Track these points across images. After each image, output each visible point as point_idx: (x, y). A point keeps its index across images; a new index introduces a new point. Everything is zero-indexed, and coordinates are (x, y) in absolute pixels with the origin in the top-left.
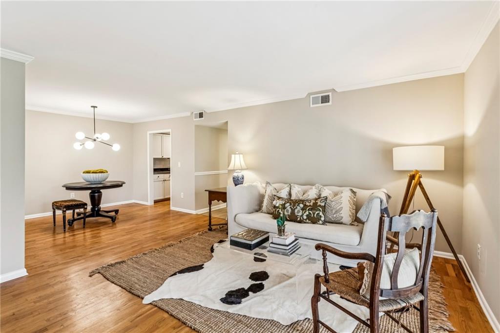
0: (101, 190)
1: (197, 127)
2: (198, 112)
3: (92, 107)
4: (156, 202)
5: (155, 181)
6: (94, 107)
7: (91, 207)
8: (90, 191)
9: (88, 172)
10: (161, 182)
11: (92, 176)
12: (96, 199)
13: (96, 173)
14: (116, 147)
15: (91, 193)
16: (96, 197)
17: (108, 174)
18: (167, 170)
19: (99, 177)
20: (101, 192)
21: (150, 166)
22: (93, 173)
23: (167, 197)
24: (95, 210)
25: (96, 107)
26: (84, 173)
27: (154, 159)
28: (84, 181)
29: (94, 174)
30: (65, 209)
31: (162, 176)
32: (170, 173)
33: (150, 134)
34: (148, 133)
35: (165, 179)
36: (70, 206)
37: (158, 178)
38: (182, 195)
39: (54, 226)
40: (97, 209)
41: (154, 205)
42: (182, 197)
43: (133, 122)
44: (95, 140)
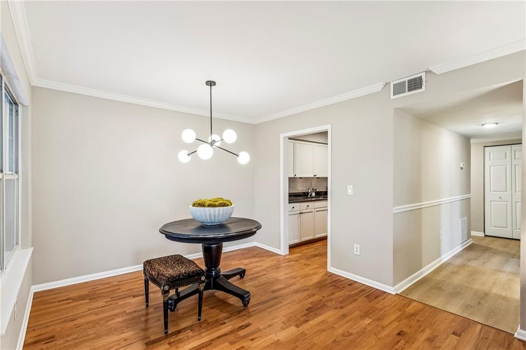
1: (398, 111)
2: (407, 79)
3: (207, 82)
4: (292, 247)
5: (289, 215)
6: (211, 84)
9: (201, 205)
10: (297, 216)
11: (208, 213)
12: (212, 254)
14: (244, 158)
16: (214, 252)
17: (233, 208)
21: (283, 191)
22: (210, 206)
24: (211, 276)
27: (289, 178)
29: (212, 209)
30: (166, 288)
31: (298, 206)
33: (284, 138)
34: (282, 136)
35: (302, 211)
36: (176, 280)
37: (293, 210)
38: (357, 248)
39: (145, 306)
40: (214, 274)
41: (289, 253)
42: (357, 253)
43: (255, 122)
44: (212, 145)
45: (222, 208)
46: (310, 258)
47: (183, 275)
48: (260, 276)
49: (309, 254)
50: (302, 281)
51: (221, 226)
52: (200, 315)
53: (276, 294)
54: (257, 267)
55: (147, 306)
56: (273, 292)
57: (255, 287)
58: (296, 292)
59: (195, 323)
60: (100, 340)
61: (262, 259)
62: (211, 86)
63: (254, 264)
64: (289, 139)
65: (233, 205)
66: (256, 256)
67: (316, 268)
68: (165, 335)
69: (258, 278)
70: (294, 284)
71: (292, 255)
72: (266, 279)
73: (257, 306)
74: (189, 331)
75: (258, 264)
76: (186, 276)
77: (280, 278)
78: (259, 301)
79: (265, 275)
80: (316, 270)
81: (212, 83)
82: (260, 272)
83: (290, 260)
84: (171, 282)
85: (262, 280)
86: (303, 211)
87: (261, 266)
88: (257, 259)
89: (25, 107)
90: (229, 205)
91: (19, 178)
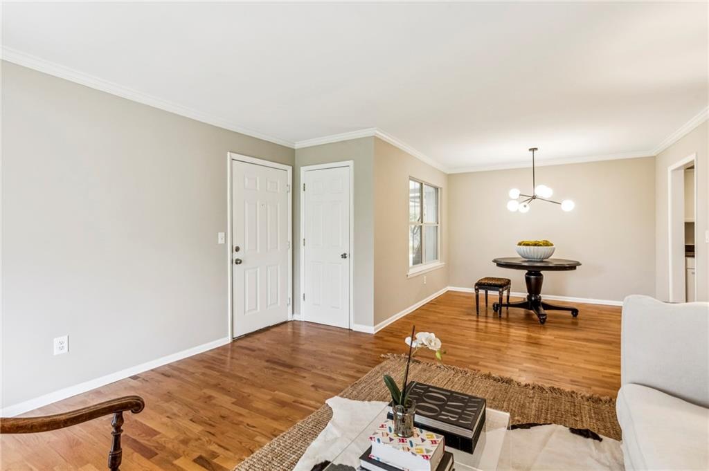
0: (542, 272)
3: (530, 150)
6: (533, 150)
7: (528, 294)
8: (526, 271)
14: (568, 206)
15: (527, 274)
20: (541, 275)
25: (536, 149)
26: (520, 244)
28: (520, 257)
33: (673, 171)
34: (669, 169)
40: (533, 299)
43: (654, 154)
44: (534, 198)
45: (532, 247)
65: (554, 246)
89: (441, 188)
90: (541, 245)
91: (439, 225)
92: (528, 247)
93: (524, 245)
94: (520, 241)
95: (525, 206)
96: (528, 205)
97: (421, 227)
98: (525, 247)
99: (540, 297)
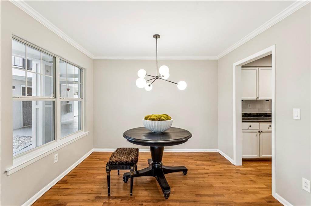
3: (154, 36)
4: (246, 161)
5: (243, 132)
10: (256, 134)
13: (153, 120)
18: (266, 117)
19: (155, 126)
21: (236, 111)
23: (264, 156)
24: (154, 167)
26: (146, 118)
30: (108, 168)
31: (256, 126)
32: (271, 122)
33: (237, 66)
34: (235, 64)
35: (261, 130)
36: (114, 165)
37: (250, 128)
38: (306, 183)
39: (118, 174)
40: (156, 166)
41: (243, 165)
42: (306, 189)
43: (217, 58)
44: (157, 78)
45: (157, 122)
46: (261, 176)
47: (119, 163)
48: (199, 178)
49: (264, 172)
50: (234, 195)
51: (164, 134)
52: (131, 192)
53: (199, 198)
54: (205, 169)
55: (119, 174)
56: (197, 195)
57: (187, 186)
58: (217, 204)
59: (127, 196)
60: (85, 185)
61: (214, 164)
62: (157, 38)
63: (204, 166)
64: (243, 67)
65: (172, 120)
66: (210, 161)
67: (259, 188)
68: (108, 196)
69: (196, 179)
70: (222, 195)
71: (245, 167)
72: (201, 182)
73: (175, 202)
74: (120, 200)
75: (206, 167)
76: (120, 164)
77: (214, 185)
78: (179, 199)
79: (204, 178)
80: (257, 190)
81: (158, 36)
82: (202, 174)
83: (238, 171)
84: (111, 165)
85: (200, 181)
86: (263, 130)
87: (209, 170)
88: (210, 163)
89: (85, 69)
90: (163, 120)
91: (83, 101)
92: (153, 121)
93: (150, 119)
94: (146, 115)
95: (149, 86)
96: (151, 85)
97: (54, 102)
98: (150, 121)
99: (162, 164)
